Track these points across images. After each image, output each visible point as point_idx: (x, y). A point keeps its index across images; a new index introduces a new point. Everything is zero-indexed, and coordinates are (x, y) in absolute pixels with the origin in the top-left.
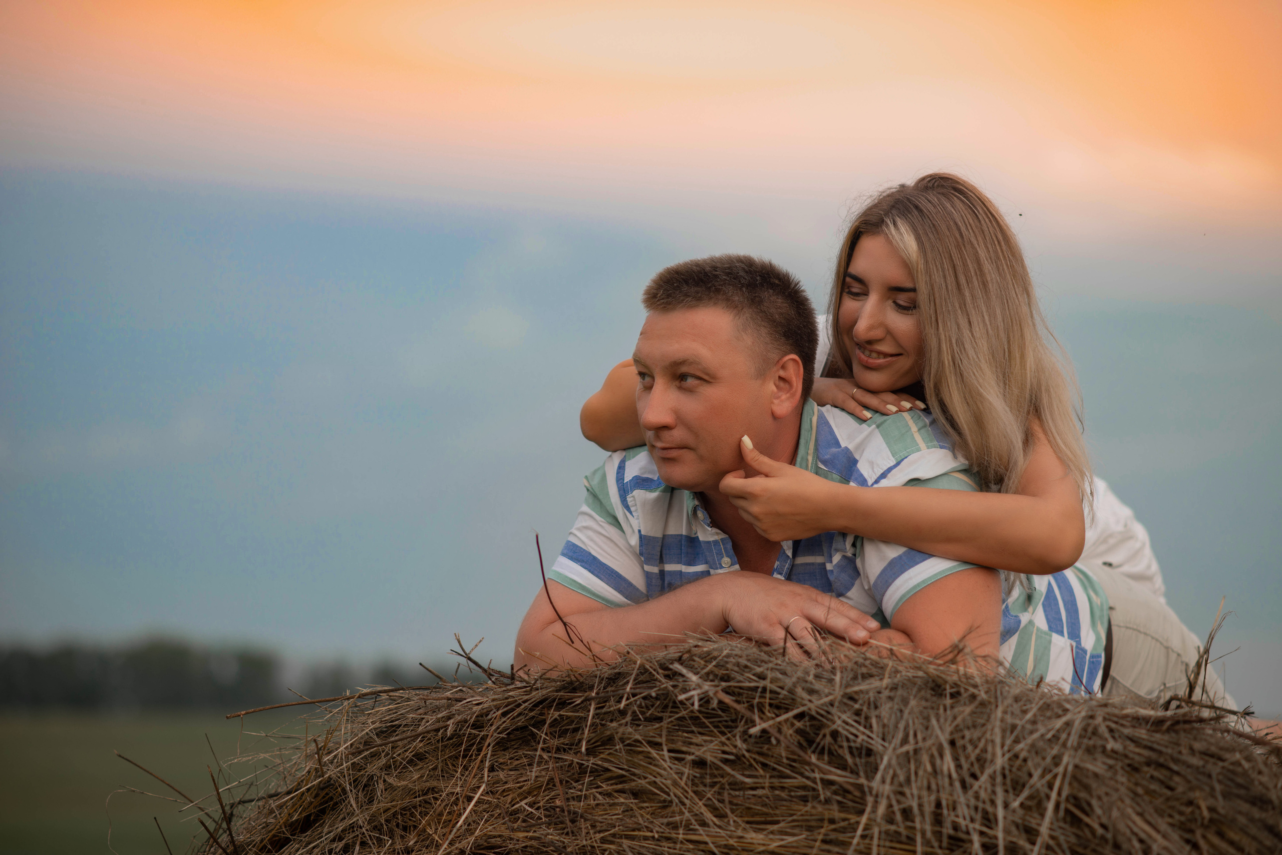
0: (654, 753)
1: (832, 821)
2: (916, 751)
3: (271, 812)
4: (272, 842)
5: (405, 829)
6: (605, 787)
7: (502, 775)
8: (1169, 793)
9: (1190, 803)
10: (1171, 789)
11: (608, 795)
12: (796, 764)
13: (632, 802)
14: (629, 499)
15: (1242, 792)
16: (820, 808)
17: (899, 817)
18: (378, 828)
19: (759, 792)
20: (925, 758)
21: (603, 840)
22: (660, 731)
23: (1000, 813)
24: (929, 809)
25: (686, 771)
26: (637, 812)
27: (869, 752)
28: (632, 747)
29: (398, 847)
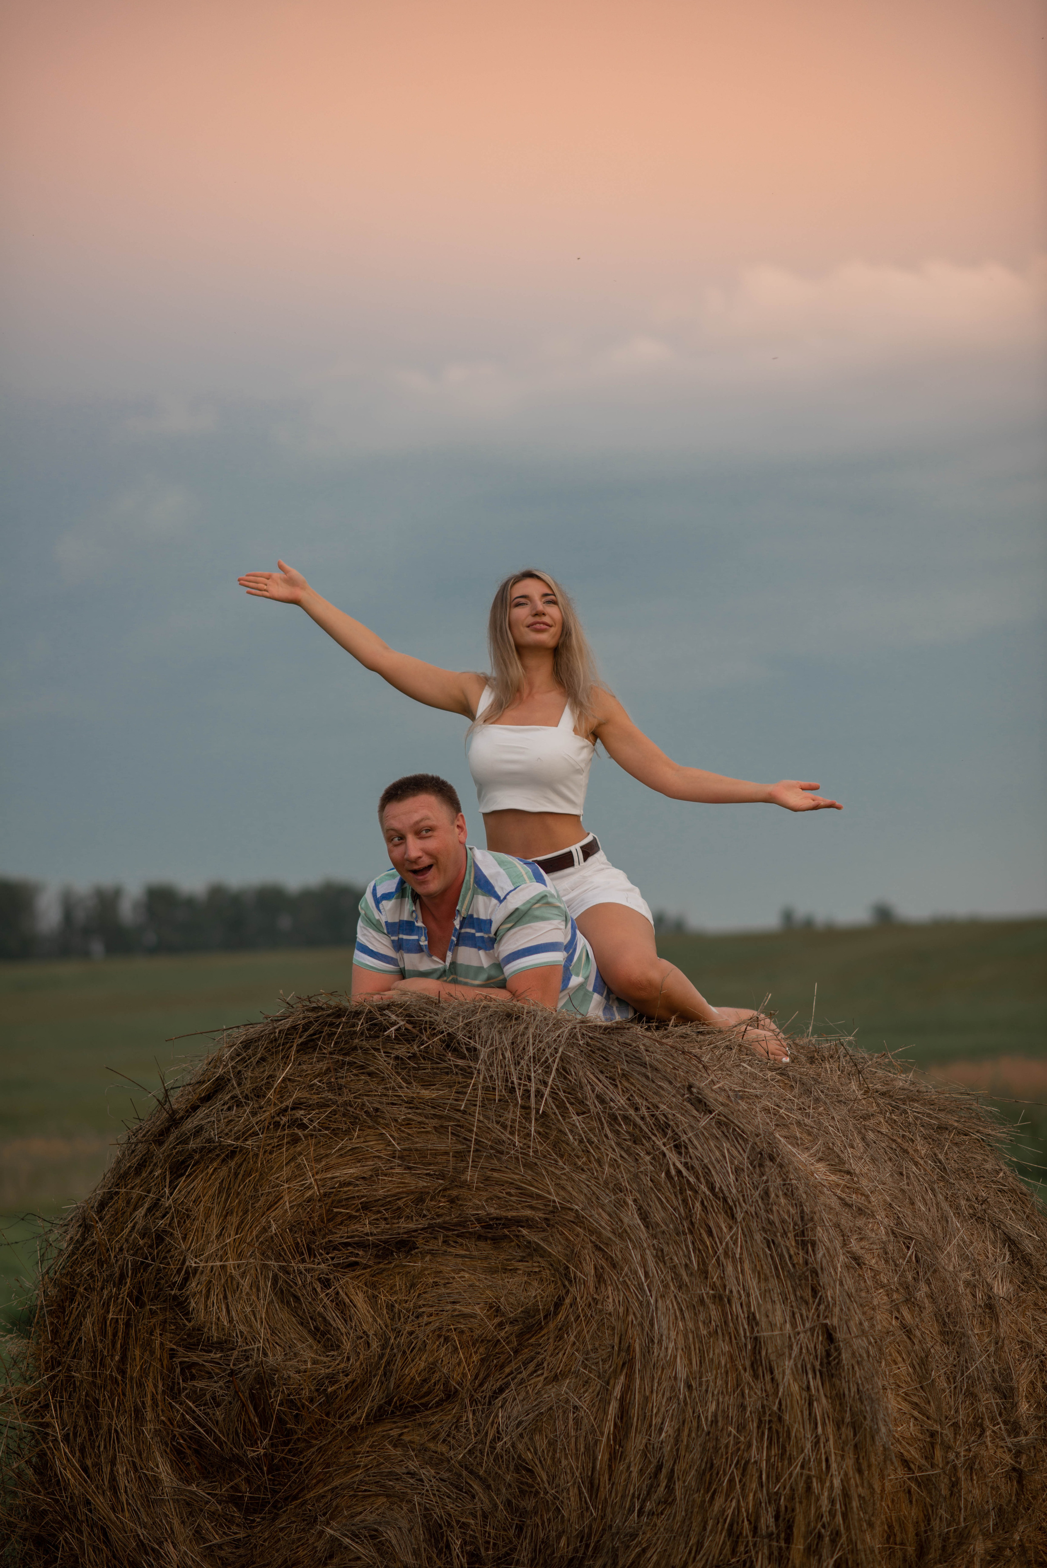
0: (376, 1054)
1: (459, 1083)
2: (496, 1049)
3: (190, 1092)
4: (191, 1108)
5: (258, 1097)
6: (355, 1072)
7: (304, 1067)
8: (605, 1062)
9: (614, 1067)
10: (608, 1060)
11: (356, 1075)
12: (442, 1058)
13: (367, 1078)
14: (380, 906)
15: (637, 1061)
16: (454, 1077)
17: (488, 1080)
18: (246, 1097)
19: (427, 1071)
20: (500, 1052)
21: (355, 1097)
22: (378, 1043)
23: (533, 1075)
24: (501, 1075)
25: (392, 1062)
26: (371, 1083)
27: (475, 1049)
28: (365, 1051)
29: (255, 1106)
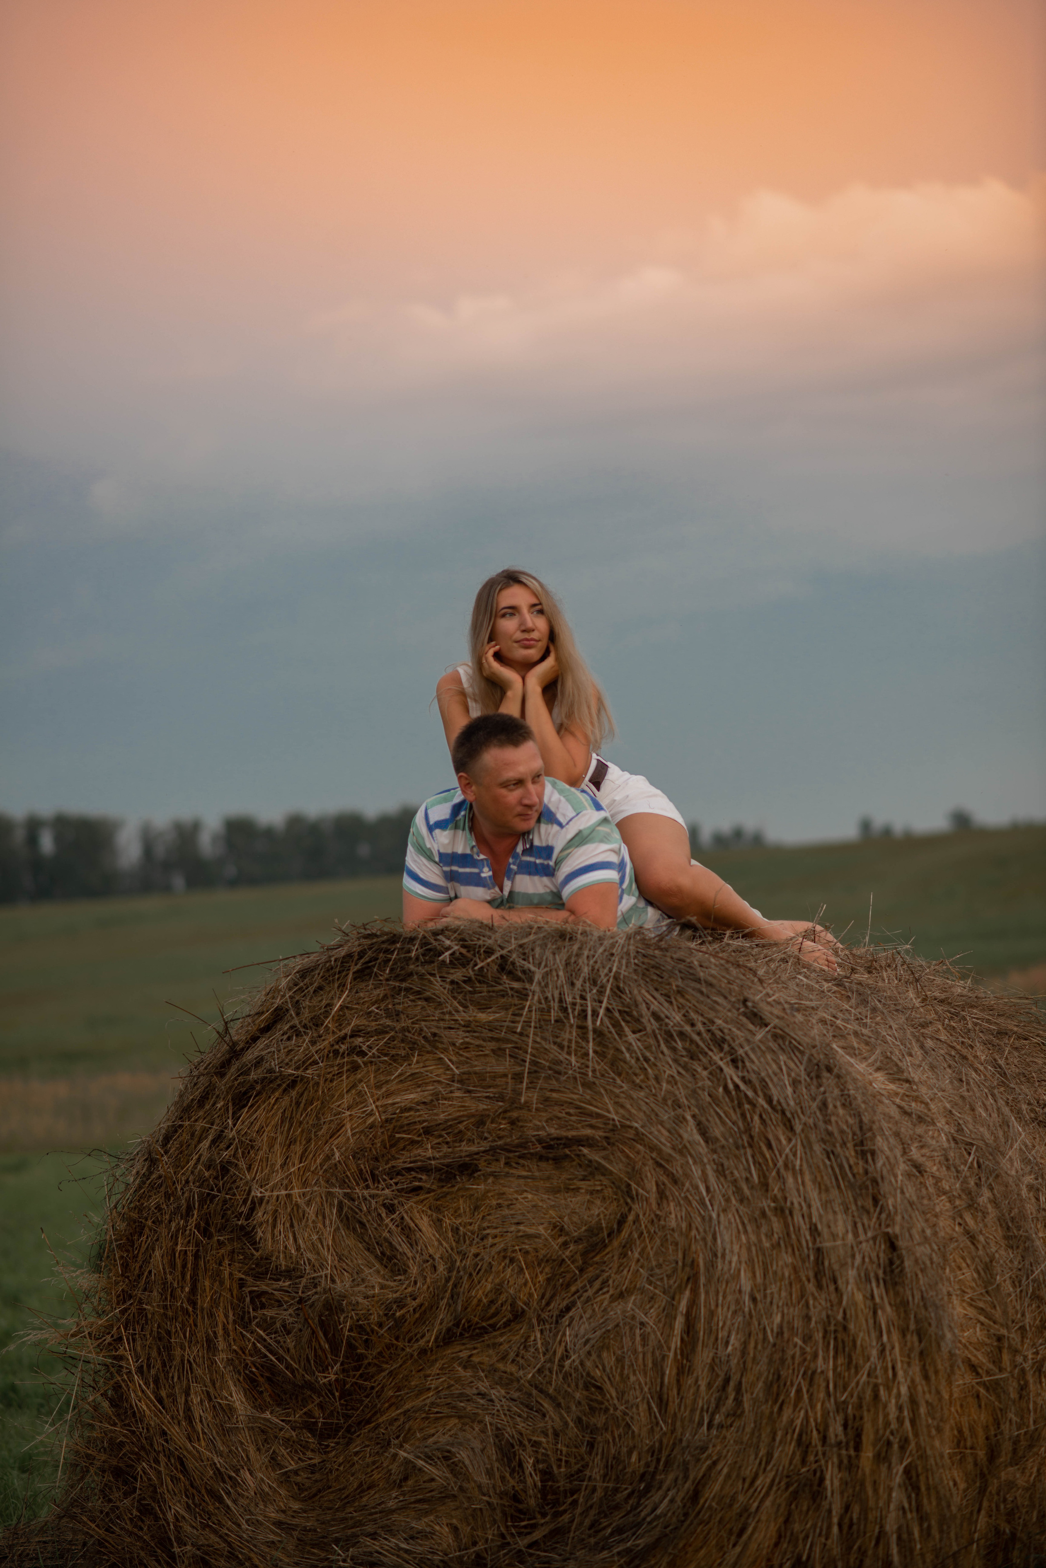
0: (432, 979)
1: (515, 1005)
2: (550, 970)
3: (249, 1024)
4: (251, 1039)
5: (317, 1026)
6: (411, 997)
7: (362, 995)
8: (660, 980)
9: (669, 984)
10: (662, 978)
11: (413, 1001)
12: (498, 980)
13: (424, 1003)
14: (433, 834)
15: (691, 977)
16: (510, 1000)
17: (543, 1001)
18: (305, 1026)
19: (483, 994)
20: (554, 973)
21: (413, 1023)
22: (433, 968)
24: (556, 995)
25: (447, 986)
26: (428, 1008)
27: (530, 971)
28: (421, 977)
29: (315, 1035)
